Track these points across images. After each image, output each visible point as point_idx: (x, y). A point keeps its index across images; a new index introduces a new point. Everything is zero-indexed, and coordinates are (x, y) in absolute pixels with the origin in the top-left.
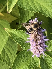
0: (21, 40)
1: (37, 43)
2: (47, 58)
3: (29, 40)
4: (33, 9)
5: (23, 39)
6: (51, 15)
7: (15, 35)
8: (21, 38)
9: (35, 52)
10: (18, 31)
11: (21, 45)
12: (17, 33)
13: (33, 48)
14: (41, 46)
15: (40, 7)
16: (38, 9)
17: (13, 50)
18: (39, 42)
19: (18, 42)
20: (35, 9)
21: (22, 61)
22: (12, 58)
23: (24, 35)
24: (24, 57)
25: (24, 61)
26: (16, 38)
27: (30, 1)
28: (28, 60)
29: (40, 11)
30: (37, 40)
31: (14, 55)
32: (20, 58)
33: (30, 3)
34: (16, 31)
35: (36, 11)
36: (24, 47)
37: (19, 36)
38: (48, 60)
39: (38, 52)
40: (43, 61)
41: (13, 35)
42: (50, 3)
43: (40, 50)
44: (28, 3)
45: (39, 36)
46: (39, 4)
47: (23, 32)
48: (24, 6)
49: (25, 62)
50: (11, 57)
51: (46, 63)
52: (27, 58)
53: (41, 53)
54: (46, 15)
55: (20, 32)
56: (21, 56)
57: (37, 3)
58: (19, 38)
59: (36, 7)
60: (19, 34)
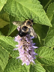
0: (10, 48)
1: (26, 50)
2: (37, 66)
3: (17, 47)
4: (21, 15)
5: (12, 46)
6: (40, 21)
7: (4, 42)
8: (10, 46)
9: (24, 60)
10: (7, 38)
11: (10, 53)
12: (6, 39)
13: (21, 56)
14: (30, 54)
15: (29, 13)
16: (27, 15)
17: (4, 57)
18: (28, 49)
19: (7, 49)
20: (24, 15)
21: (12, 69)
22: (3, 66)
23: (14, 42)
24: (15, 65)
25: (15, 68)
26: (5, 45)
27: (19, 7)
28: (19, 67)
29: (29, 17)
30: (26, 48)
31: (6, 62)
32: (10, 66)
33: (18, 9)
34: (4, 38)
35: (25, 17)
36: (13, 55)
37: (8, 43)
38: (38, 68)
39: (27, 60)
40: (33, 69)
41: (1, 42)
42: (40, 8)
43: (29, 58)
44: (16, 9)
45: (28, 43)
46: (28, 10)
47: (12, 39)
48: (13, 12)
49: (16, 70)
50: (2, 64)
51: (35, 71)
52: (18, 66)
53: (30, 60)
54: (36, 21)
55: (9, 38)
56: (11, 63)
57: (26, 9)
58: (8, 46)
59: (25, 13)
60: (8, 41)
